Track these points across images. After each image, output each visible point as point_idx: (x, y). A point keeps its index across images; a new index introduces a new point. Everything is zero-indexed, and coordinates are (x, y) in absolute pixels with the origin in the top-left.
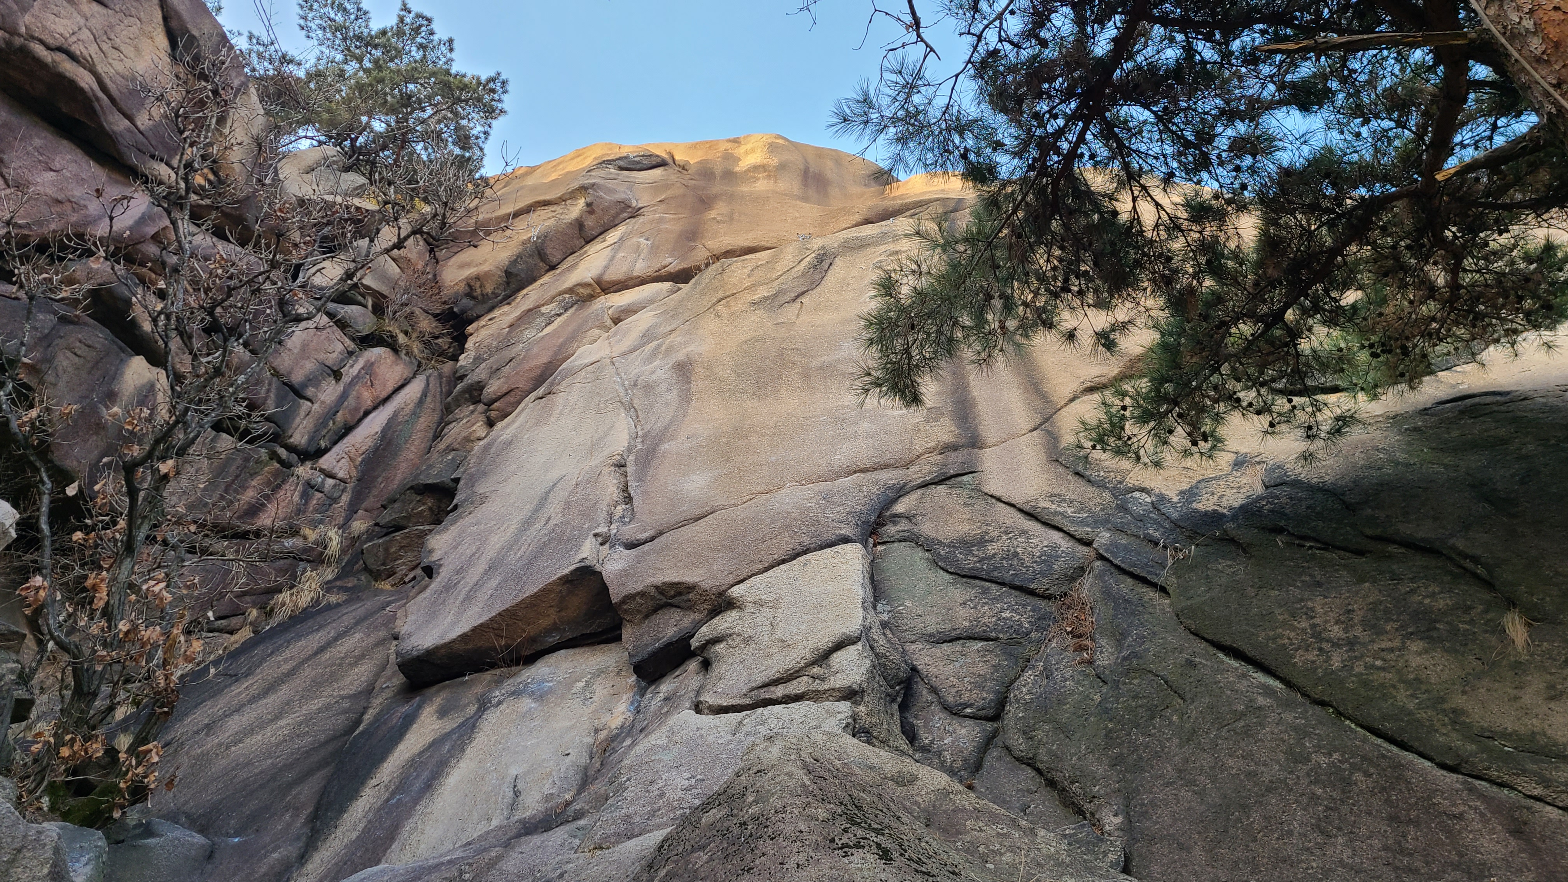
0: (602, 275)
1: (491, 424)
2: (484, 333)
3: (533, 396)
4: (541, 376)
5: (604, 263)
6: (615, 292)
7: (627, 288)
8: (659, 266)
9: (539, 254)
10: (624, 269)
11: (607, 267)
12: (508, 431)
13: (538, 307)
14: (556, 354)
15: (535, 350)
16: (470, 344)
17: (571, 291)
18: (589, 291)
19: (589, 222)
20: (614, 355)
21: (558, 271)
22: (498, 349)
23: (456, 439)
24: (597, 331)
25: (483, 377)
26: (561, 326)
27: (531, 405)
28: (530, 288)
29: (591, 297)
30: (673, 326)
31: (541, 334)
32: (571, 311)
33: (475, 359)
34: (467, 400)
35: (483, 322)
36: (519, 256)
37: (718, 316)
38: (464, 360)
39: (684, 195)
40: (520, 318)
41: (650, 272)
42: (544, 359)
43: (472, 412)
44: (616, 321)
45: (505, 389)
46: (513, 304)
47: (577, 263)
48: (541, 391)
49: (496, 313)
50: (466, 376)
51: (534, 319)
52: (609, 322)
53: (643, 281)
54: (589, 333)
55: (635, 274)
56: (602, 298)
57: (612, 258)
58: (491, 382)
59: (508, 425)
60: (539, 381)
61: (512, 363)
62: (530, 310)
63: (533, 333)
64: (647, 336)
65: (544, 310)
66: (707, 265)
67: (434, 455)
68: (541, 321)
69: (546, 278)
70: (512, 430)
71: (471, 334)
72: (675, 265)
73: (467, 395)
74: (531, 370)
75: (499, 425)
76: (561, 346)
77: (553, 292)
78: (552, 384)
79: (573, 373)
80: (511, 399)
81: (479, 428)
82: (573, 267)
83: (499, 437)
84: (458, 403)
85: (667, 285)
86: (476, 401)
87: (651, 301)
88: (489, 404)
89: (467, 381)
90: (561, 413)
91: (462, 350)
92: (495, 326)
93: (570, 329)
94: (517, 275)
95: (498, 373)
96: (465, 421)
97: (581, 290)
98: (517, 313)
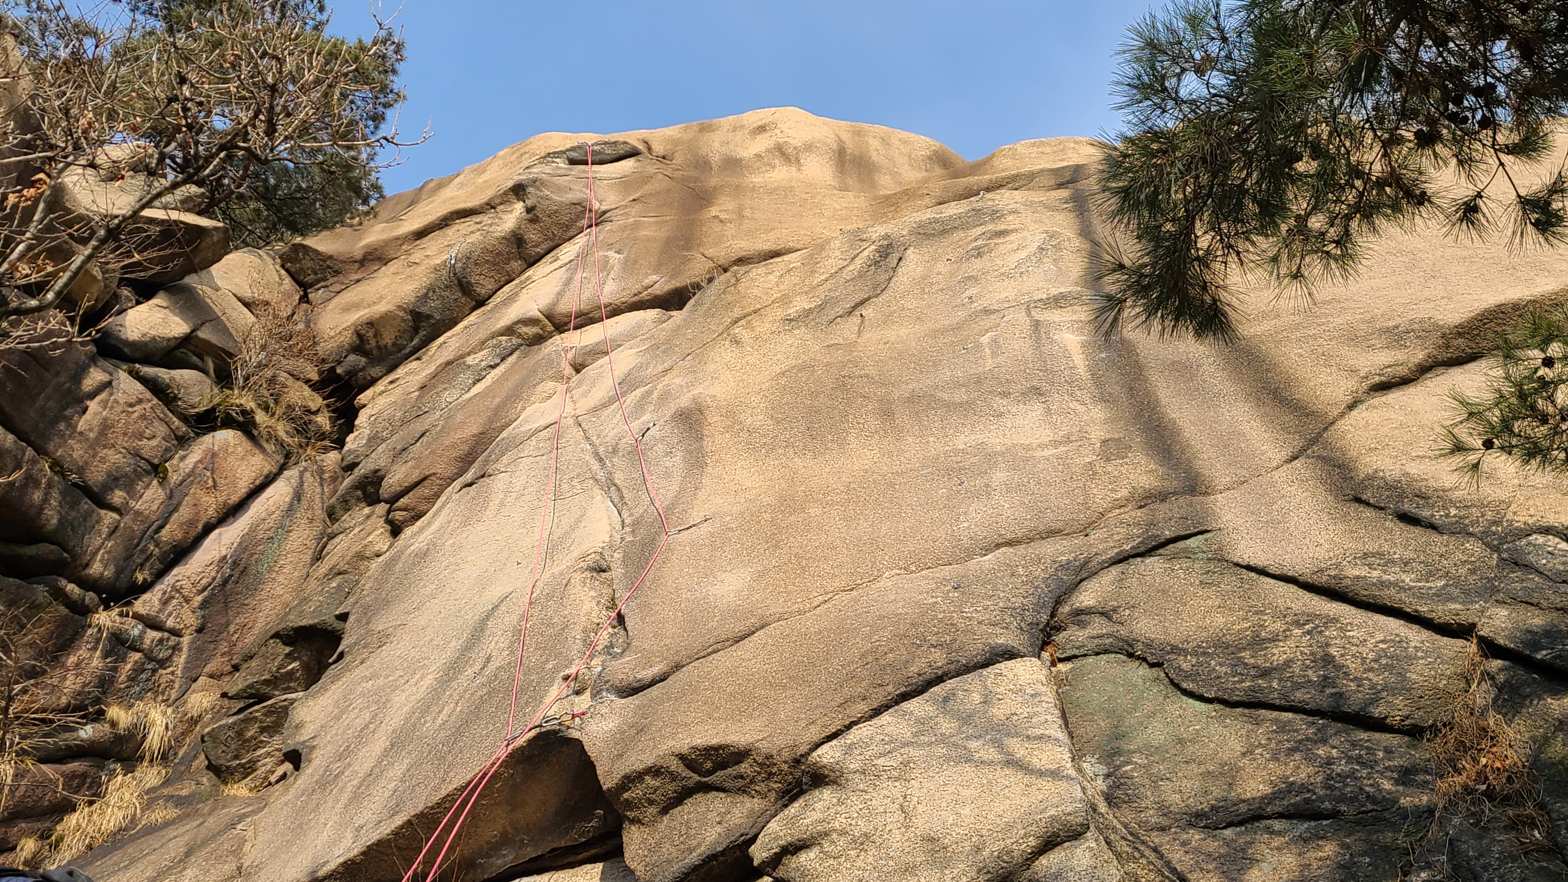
0: (555, 304)
1: (396, 530)
2: (382, 402)
3: (457, 484)
4: (469, 454)
5: (557, 289)
6: (575, 328)
7: (593, 321)
8: (638, 287)
9: (460, 283)
10: (587, 294)
11: (560, 294)
12: (422, 538)
13: (462, 357)
14: (491, 420)
15: (459, 417)
16: (362, 419)
17: (509, 331)
18: (535, 330)
19: (532, 235)
20: (578, 412)
21: (488, 307)
22: (404, 422)
23: (343, 557)
24: (550, 385)
25: (382, 463)
26: (497, 382)
27: (455, 497)
28: (449, 334)
29: (539, 340)
30: (667, 365)
31: (467, 396)
32: (511, 360)
33: (370, 440)
34: (358, 499)
35: (380, 386)
36: (431, 289)
37: (737, 342)
38: (352, 442)
39: (669, 190)
40: (435, 376)
41: (627, 297)
42: (475, 430)
43: (368, 517)
44: (578, 368)
45: (415, 477)
46: (424, 359)
47: (517, 294)
48: (469, 476)
49: (400, 371)
50: (357, 464)
51: (456, 375)
52: (568, 370)
53: (615, 311)
54: (540, 388)
55: (604, 300)
56: (557, 339)
57: (568, 282)
58: (393, 468)
59: (422, 530)
60: (467, 460)
61: (424, 439)
62: (449, 363)
63: (456, 393)
64: (627, 384)
65: (470, 360)
66: (710, 280)
67: (313, 584)
68: (466, 377)
69: (472, 318)
70: (427, 535)
71: (364, 406)
72: (662, 285)
73: (359, 493)
74: (454, 445)
75: (408, 532)
76: (497, 410)
77: (482, 335)
78: (486, 462)
79: (517, 443)
80: (423, 491)
81: (379, 538)
82: (511, 299)
83: (407, 547)
84: (346, 504)
85: (652, 314)
86: (372, 500)
87: (630, 336)
88: (393, 500)
89: (359, 472)
90: (502, 504)
91: (349, 427)
92: (398, 391)
93: (510, 384)
94: (429, 317)
95: (404, 454)
96: (357, 530)
97: (525, 330)
98: (431, 369)
